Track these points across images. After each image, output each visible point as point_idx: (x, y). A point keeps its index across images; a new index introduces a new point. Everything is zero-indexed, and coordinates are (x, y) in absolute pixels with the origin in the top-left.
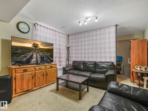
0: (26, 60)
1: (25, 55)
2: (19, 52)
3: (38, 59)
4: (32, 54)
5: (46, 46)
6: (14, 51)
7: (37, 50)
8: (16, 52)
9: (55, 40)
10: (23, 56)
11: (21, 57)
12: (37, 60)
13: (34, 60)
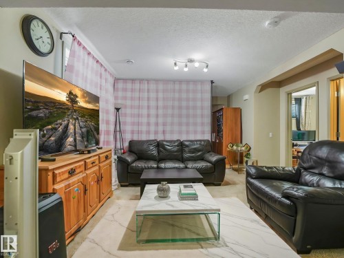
0: (56, 141)
1: (53, 126)
2: (41, 113)
3: (77, 138)
4: (66, 122)
5: (89, 102)
6: (32, 110)
7: (75, 111)
8: (34, 113)
9: (101, 89)
10: (50, 127)
11: (45, 132)
12: (75, 140)
13: (70, 139)
